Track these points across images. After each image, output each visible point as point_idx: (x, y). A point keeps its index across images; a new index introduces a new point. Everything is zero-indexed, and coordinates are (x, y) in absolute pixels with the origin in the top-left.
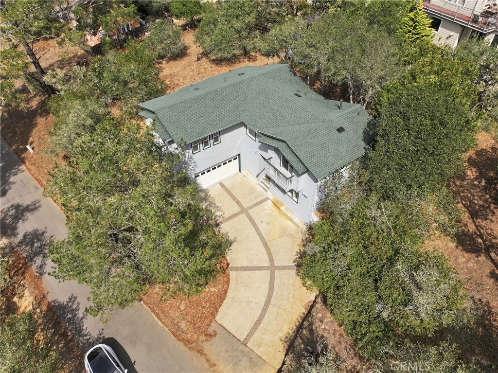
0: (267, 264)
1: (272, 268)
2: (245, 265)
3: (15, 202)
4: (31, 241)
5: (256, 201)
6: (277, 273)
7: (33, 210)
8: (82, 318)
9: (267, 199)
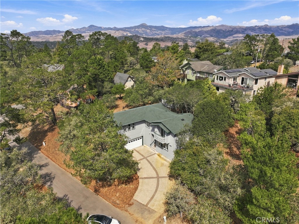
1: (158, 178)
2: (146, 177)
4: (45, 177)
5: (150, 155)
6: (160, 179)
7: (45, 166)
8: (70, 202)
9: (155, 154)
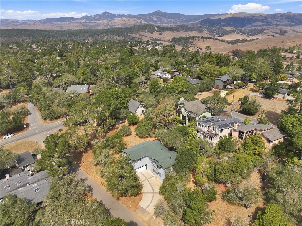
0: (152, 192)
2: (147, 192)
3: (81, 178)
5: (150, 177)
6: (155, 194)
7: (86, 180)
9: (153, 176)
